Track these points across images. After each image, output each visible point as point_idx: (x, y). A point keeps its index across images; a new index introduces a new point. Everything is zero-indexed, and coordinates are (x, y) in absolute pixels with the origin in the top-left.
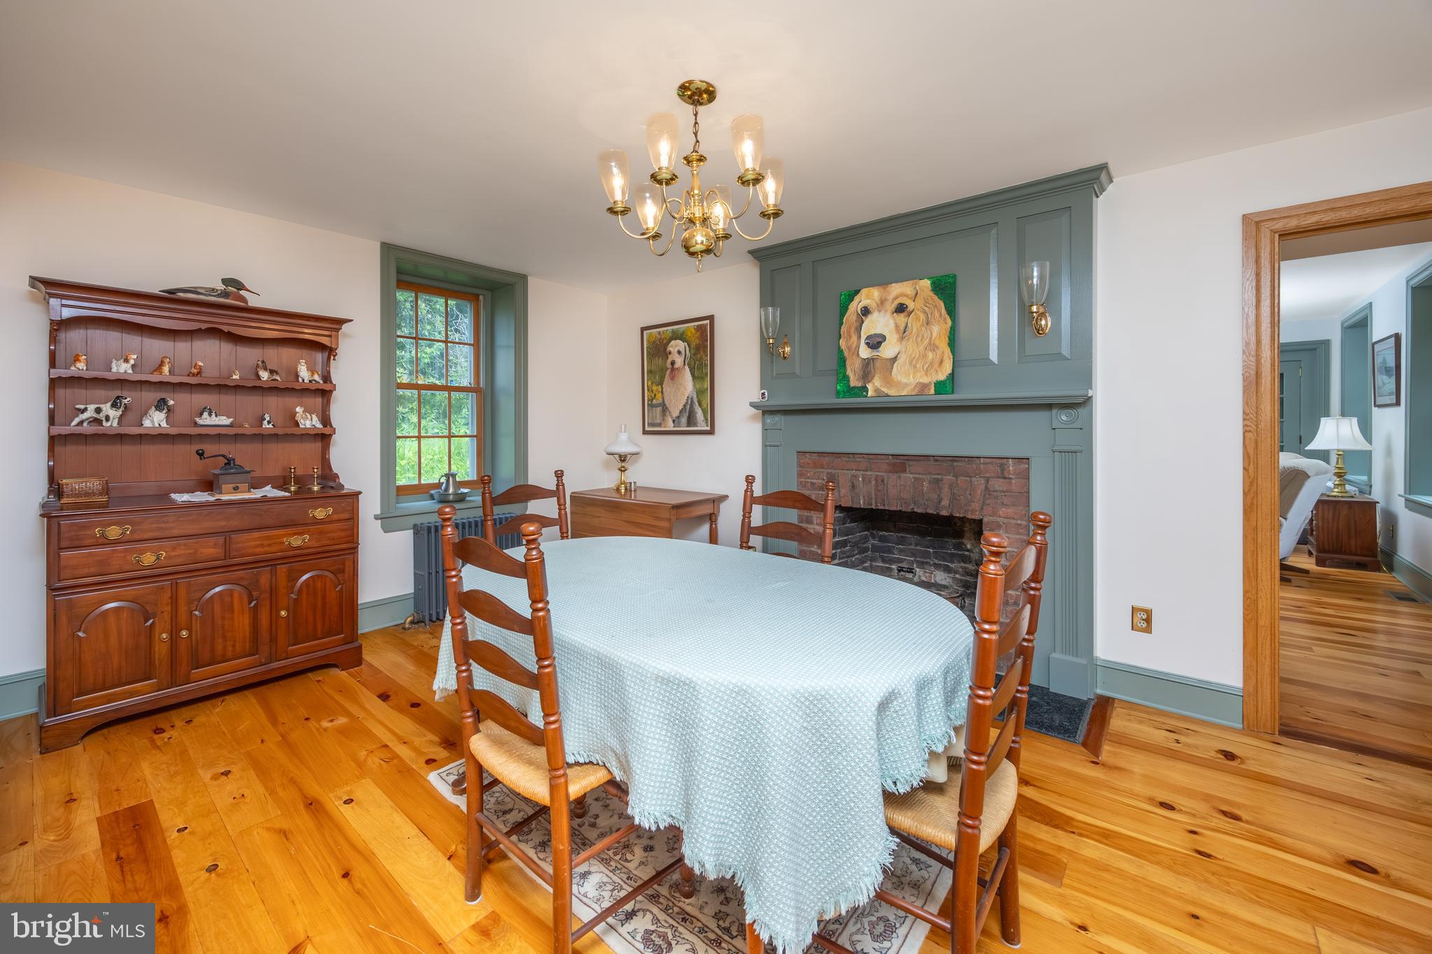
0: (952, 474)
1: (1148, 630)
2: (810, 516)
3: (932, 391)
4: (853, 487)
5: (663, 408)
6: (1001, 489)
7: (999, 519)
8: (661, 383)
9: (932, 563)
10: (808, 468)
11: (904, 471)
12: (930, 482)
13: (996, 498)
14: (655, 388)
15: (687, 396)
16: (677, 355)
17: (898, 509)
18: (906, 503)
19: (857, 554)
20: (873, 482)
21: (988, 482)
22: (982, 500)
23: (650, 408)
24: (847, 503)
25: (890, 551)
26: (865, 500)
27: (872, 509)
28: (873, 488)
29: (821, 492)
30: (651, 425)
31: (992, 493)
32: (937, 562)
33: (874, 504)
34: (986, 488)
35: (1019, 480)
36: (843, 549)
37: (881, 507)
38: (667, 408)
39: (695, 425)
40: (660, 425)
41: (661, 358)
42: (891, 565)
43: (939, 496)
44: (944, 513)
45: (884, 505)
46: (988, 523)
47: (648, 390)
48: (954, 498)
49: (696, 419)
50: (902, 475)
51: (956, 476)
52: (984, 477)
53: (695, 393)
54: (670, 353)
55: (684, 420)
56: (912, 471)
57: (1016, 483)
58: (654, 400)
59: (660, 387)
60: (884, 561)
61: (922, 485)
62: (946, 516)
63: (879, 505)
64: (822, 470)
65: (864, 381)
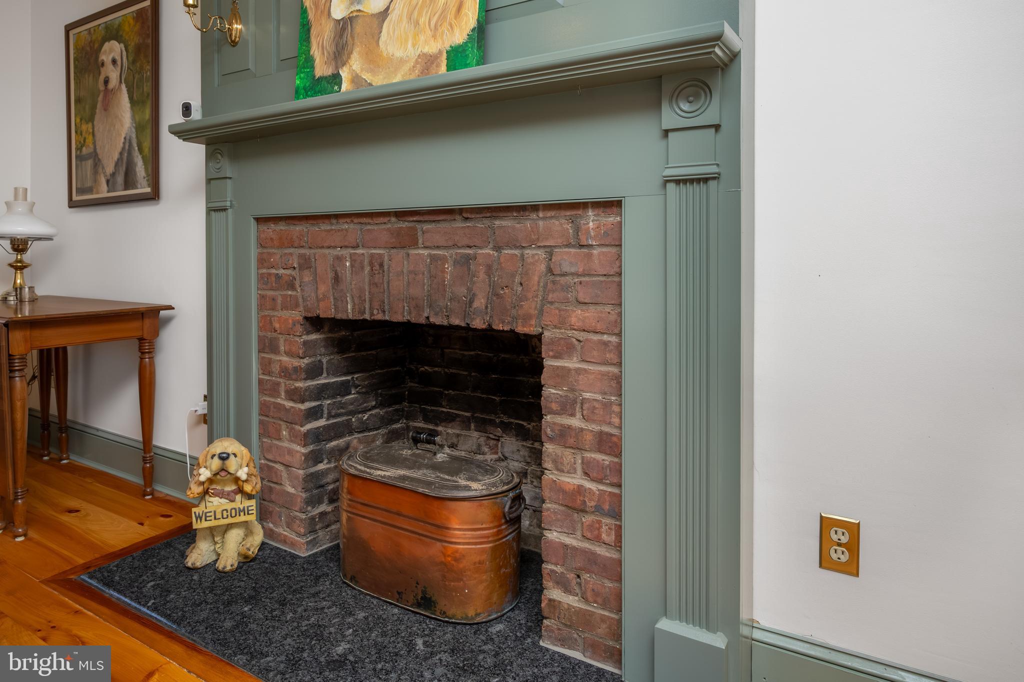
0: (491, 245)
1: (851, 568)
2: (275, 338)
3: (443, 68)
4: (337, 279)
5: (94, 160)
6: (573, 270)
7: (570, 333)
8: (91, 119)
9: (497, 421)
10: (272, 247)
11: (414, 244)
12: (456, 263)
13: (566, 288)
14: (84, 127)
15: (123, 136)
16: (111, 66)
17: (405, 319)
18: (417, 306)
19: (374, 407)
20: (367, 269)
21: (551, 254)
22: (541, 293)
23: (78, 162)
24: (327, 311)
25: (434, 400)
26: (354, 305)
27: (365, 320)
28: (367, 280)
29: (290, 293)
30: (81, 191)
31: (558, 278)
32: (506, 419)
33: (367, 311)
34: (550, 270)
35: (605, 249)
36: (339, 399)
37: (379, 317)
38: (99, 160)
39: (134, 187)
40: (90, 190)
41: (91, 76)
42: (437, 425)
43: (469, 290)
44: (478, 323)
45: (384, 312)
46: (552, 342)
47: (76, 132)
48: (495, 294)
49: (135, 174)
50: (413, 252)
51: (498, 248)
52: (545, 247)
53: (134, 130)
54: (103, 64)
55: (120, 179)
56: (428, 244)
57: (599, 254)
58: (84, 148)
59: (90, 125)
60: (426, 420)
61: (443, 271)
62: (482, 330)
63: (375, 312)
64: (292, 250)
65: (336, 63)
